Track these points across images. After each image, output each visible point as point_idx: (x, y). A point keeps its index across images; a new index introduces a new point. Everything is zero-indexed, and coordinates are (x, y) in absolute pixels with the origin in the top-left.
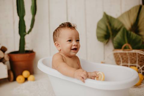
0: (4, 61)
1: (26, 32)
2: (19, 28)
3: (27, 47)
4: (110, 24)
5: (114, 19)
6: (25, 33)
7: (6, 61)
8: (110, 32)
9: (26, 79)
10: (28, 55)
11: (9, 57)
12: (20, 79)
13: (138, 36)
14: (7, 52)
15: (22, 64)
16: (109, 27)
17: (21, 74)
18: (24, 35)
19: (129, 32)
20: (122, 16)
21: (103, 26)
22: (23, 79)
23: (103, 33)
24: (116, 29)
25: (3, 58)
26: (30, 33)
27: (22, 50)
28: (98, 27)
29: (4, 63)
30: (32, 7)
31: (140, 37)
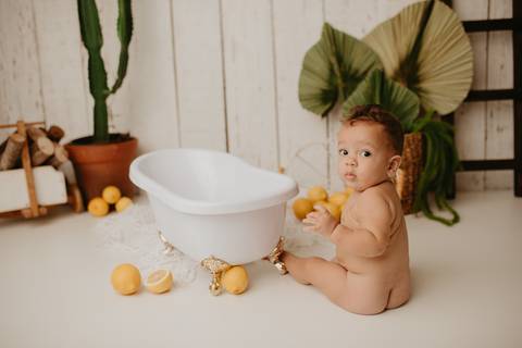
0: (56, 163)
1: (107, 89)
2: (90, 78)
3: (113, 127)
4: (340, 60)
5: (355, 41)
6: (105, 92)
7: (61, 163)
8: (339, 81)
9: (112, 208)
10: (114, 147)
11: (66, 153)
12: (96, 208)
13: (412, 93)
14: (64, 141)
15: (101, 170)
16: (336, 67)
17: (100, 195)
18: (105, 96)
19: (390, 82)
20: (375, 33)
21: (321, 66)
22: (106, 208)
23: (318, 84)
24: (357, 71)
25: (53, 156)
26: (119, 91)
27: (102, 134)
28: (307, 69)
29: (56, 168)
30: (119, 20)
31: (416, 98)
